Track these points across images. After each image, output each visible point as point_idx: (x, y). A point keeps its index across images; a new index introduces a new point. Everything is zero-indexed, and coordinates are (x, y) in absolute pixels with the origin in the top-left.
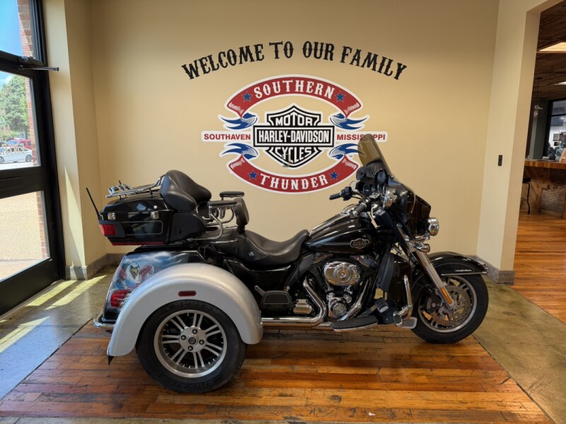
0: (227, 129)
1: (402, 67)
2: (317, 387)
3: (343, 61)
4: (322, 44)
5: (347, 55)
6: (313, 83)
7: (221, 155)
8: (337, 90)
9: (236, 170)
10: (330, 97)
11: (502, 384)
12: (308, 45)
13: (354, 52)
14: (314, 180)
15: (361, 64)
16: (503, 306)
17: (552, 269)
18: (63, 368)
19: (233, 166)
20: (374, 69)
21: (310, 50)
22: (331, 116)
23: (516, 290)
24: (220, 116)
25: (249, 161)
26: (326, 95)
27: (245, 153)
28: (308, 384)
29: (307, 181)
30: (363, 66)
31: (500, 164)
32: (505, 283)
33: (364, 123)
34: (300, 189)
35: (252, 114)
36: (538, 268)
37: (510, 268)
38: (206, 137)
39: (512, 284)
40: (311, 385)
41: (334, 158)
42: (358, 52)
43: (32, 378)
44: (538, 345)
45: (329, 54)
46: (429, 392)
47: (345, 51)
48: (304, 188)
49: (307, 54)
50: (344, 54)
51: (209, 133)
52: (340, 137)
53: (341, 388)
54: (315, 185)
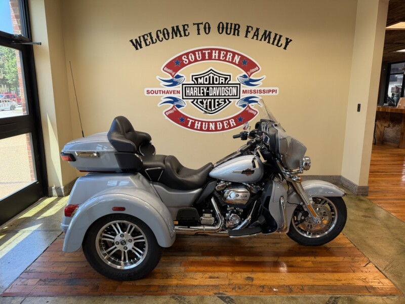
0: (163, 86)
1: (289, 40)
2: (236, 272)
3: (246, 36)
4: (231, 24)
5: (250, 32)
6: (225, 53)
7: (159, 105)
8: (242, 57)
9: (170, 116)
10: (237, 63)
11: (365, 266)
12: (221, 24)
13: (254, 30)
14: (226, 123)
15: (259, 38)
16: (362, 211)
17: (393, 184)
18: (53, 261)
19: (167, 114)
20: (269, 42)
21: (223, 28)
22: (238, 76)
23: (370, 200)
24: (158, 77)
25: (179, 110)
26: (234, 61)
27: (176, 103)
28: (229, 269)
29: (221, 124)
30: (261, 40)
31: (359, 110)
32: (362, 195)
33: (262, 81)
34: (216, 130)
35: (181, 75)
36: (384, 184)
37: (366, 184)
38: (148, 92)
39: (367, 195)
40: (231, 270)
41: (240, 107)
42: (258, 30)
43: (31, 268)
44: (388, 239)
45: (236, 31)
46: (315, 273)
47: (248, 29)
48: (219, 129)
49: (221, 32)
50: (247, 32)
51: (150, 89)
52: (244, 92)
53: (253, 271)
54: (227, 126)
